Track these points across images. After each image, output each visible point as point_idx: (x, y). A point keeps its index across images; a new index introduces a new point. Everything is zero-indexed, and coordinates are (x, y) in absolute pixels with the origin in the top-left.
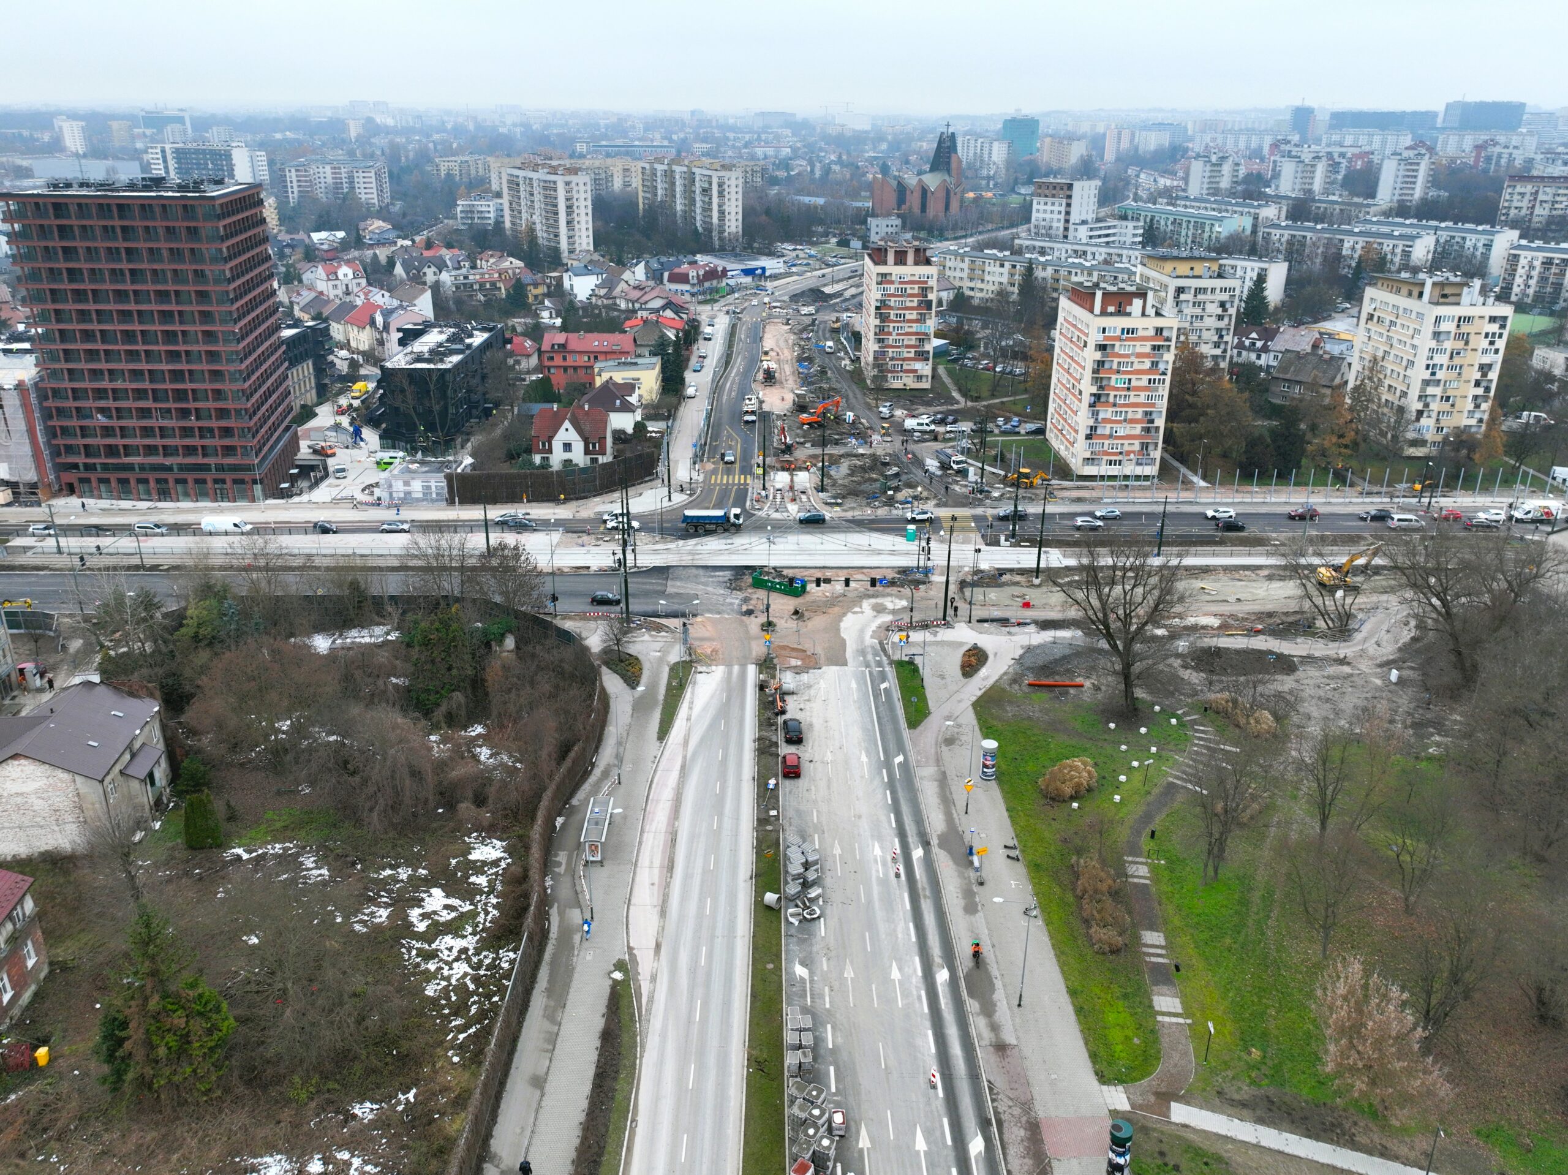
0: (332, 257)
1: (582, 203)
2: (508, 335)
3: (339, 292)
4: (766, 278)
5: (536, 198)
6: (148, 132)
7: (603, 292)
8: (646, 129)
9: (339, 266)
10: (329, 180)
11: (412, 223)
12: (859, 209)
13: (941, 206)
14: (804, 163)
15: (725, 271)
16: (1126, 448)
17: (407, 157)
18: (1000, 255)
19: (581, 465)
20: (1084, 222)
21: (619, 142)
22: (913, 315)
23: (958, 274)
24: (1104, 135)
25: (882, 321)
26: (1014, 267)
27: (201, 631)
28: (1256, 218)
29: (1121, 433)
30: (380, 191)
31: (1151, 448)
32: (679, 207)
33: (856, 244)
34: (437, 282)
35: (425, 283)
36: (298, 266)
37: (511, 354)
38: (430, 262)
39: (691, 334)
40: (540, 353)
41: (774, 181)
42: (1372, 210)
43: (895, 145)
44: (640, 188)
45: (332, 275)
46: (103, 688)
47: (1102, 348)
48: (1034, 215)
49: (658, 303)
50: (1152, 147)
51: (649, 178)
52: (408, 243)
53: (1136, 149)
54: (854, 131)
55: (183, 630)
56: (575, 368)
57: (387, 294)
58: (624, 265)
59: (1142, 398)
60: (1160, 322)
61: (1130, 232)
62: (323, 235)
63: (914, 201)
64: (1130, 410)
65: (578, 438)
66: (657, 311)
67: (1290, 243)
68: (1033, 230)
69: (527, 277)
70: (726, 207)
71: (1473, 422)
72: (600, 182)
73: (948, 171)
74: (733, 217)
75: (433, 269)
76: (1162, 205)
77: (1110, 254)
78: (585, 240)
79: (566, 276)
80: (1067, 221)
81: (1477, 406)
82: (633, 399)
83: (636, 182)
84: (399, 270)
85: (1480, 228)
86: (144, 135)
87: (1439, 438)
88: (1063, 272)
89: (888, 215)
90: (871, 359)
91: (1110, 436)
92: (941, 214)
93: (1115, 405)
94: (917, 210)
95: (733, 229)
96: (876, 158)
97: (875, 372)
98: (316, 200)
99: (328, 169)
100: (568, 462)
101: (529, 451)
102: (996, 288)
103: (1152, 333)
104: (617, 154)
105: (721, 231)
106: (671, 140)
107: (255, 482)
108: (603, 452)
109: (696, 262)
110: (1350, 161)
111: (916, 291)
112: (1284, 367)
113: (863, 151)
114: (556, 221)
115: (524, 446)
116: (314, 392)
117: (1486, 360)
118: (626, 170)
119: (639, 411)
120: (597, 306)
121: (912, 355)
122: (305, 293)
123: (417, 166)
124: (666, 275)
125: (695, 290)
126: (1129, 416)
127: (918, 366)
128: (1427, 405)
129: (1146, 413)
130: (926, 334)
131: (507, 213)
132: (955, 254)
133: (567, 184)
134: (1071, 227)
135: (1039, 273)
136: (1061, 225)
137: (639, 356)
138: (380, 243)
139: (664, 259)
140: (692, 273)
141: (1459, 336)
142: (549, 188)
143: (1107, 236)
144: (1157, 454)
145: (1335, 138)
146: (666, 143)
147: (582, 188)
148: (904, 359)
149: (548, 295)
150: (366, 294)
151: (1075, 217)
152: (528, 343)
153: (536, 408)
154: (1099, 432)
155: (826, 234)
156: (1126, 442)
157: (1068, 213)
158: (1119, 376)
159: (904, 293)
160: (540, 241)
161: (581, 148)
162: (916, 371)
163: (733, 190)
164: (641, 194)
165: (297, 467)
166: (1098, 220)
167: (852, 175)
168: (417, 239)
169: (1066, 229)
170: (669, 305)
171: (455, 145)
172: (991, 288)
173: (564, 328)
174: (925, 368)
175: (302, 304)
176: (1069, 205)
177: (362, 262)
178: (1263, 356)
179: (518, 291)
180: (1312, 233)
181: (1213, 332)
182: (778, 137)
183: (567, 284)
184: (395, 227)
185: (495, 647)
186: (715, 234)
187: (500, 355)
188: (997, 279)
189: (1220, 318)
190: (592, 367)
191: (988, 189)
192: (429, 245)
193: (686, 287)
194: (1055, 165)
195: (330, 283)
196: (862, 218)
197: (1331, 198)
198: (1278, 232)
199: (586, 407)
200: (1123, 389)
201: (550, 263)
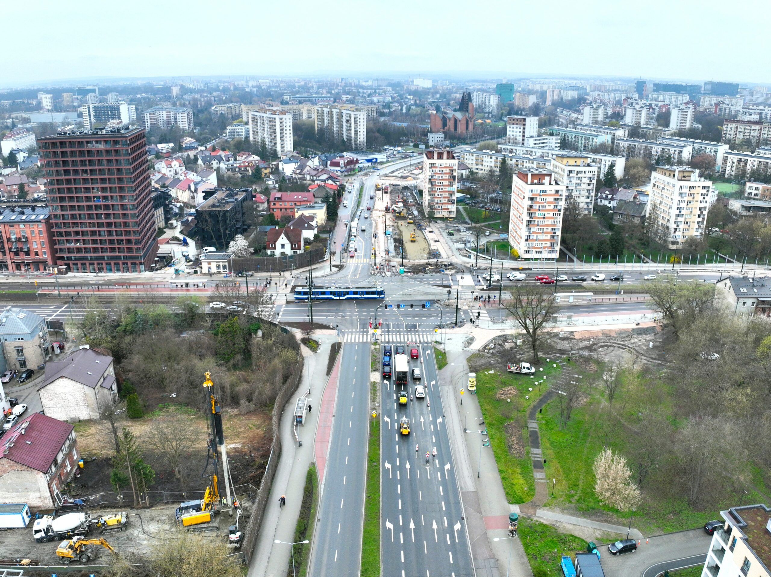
0: (168, 155)
1: (288, 128)
2: (254, 194)
3: (172, 173)
4: (378, 163)
5: (266, 126)
6: (79, 97)
7: (298, 171)
8: (319, 88)
9: (172, 161)
10: (165, 118)
11: (205, 138)
12: (424, 129)
13: (464, 127)
14: (397, 105)
15: (357, 160)
16: (544, 245)
17: (201, 105)
18: (490, 153)
19: (290, 255)
20: (532, 137)
21: (305, 95)
22: (447, 183)
23: (470, 162)
24: (546, 92)
25: (432, 185)
26: (497, 158)
27: (127, 328)
28: (614, 135)
29: (541, 238)
30: (189, 122)
31: (555, 245)
32: (335, 129)
33: (422, 146)
34: (218, 168)
35: (212, 168)
36: (153, 161)
37: (255, 202)
38: (215, 158)
39: (340, 192)
40: (269, 202)
41: (382, 114)
42: (667, 133)
43: (443, 96)
44: (316, 119)
45: (169, 165)
46: (90, 351)
47: (532, 199)
48: (508, 133)
49: (325, 177)
50: (569, 97)
51: (321, 115)
52: (203, 148)
53: (562, 99)
54: (423, 88)
55: (119, 328)
56: (286, 209)
57: (195, 174)
58: (308, 158)
59: (550, 222)
60: (557, 187)
61: (554, 141)
62: (163, 145)
63: (451, 125)
64: (545, 228)
65: (288, 242)
66: (324, 181)
67: (629, 147)
68: (507, 140)
69: (262, 165)
70: (358, 129)
71: (698, 234)
72: (296, 116)
73: (467, 111)
74: (361, 133)
75: (216, 161)
76: (570, 128)
77: (543, 153)
78: (289, 146)
79: (280, 164)
80: (524, 136)
81: (699, 227)
82: (313, 224)
83: (314, 116)
84: (200, 162)
85: (712, 143)
86: (77, 98)
87: (683, 241)
88: (520, 161)
89: (438, 132)
90: (427, 204)
91: (536, 240)
92: (464, 132)
93: (538, 225)
94: (452, 129)
95: (362, 140)
96: (433, 102)
97: (429, 209)
98: (158, 128)
99: (164, 113)
100: (283, 254)
101: (265, 248)
102: (488, 168)
103: (554, 192)
104: (305, 101)
105: (356, 140)
106: (331, 93)
107: (141, 264)
108: (299, 248)
109: (343, 156)
110: (660, 108)
111: (448, 172)
112: (619, 207)
113: (427, 98)
114: (275, 137)
115: (262, 246)
116: (163, 222)
117: (702, 205)
118: (309, 110)
119: (316, 229)
120: (295, 178)
121: (446, 201)
122: (157, 174)
123: (206, 109)
124: (329, 162)
125: (343, 170)
126: (545, 230)
127: (449, 206)
128: (678, 226)
129: (552, 229)
130: (453, 192)
131: (251, 133)
132: (469, 152)
133: (281, 119)
134: (526, 139)
135: (509, 161)
136: (521, 138)
137: (316, 203)
138: (191, 148)
139: (328, 155)
140: (342, 162)
141: (690, 195)
142: (272, 121)
143: (543, 143)
144: (558, 248)
145: (655, 96)
146: (329, 95)
147: (288, 121)
148: (443, 204)
149: (272, 173)
150: (185, 174)
151: (527, 134)
152: (263, 197)
153: (268, 228)
154: (531, 238)
155: (407, 141)
156: (544, 242)
157: (524, 132)
158: (540, 212)
159: (442, 173)
160: (267, 146)
161: (286, 98)
162: (448, 209)
163: (362, 120)
164: (316, 122)
165: (158, 257)
166: (539, 136)
167: (421, 111)
168: (208, 147)
169: (523, 140)
170: (330, 178)
171: (224, 98)
172: (486, 168)
173: (280, 190)
174: (453, 208)
175: (156, 180)
176: (524, 129)
177: (183, 158)
178: (612, 202)
179: (257, 172)
180: (639, 144)
181: (586, 191)
182: (385, 92)
183: (281, 168)
184: (197, 141)
185: (253, 336)
186: (353, 142)
187: (251, 203)
188: (489, 164)
189: (589, 185)
190: (293, 208)
191: (488, 118)
192: (214, 149)
193: (339, 168)
194: (521, 107)
195: (168, 169)
196: (425, 133)
197: (649, 126)
198: (623, 143)
199: (292, 228)
200: (541, 218)
201: (272, 157)
